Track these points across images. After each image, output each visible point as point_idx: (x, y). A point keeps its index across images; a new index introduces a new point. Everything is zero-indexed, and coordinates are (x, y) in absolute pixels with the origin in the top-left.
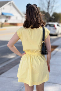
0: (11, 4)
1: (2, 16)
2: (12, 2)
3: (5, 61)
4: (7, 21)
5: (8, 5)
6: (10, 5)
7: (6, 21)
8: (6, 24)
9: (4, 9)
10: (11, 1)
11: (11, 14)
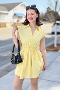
0: (23, 5)
1: (15, 16)
2: (23, 3)
5: (20, 6)
6: (22, 7)
7: (18, 21)
8: (18, 24)
9: (16, 10)
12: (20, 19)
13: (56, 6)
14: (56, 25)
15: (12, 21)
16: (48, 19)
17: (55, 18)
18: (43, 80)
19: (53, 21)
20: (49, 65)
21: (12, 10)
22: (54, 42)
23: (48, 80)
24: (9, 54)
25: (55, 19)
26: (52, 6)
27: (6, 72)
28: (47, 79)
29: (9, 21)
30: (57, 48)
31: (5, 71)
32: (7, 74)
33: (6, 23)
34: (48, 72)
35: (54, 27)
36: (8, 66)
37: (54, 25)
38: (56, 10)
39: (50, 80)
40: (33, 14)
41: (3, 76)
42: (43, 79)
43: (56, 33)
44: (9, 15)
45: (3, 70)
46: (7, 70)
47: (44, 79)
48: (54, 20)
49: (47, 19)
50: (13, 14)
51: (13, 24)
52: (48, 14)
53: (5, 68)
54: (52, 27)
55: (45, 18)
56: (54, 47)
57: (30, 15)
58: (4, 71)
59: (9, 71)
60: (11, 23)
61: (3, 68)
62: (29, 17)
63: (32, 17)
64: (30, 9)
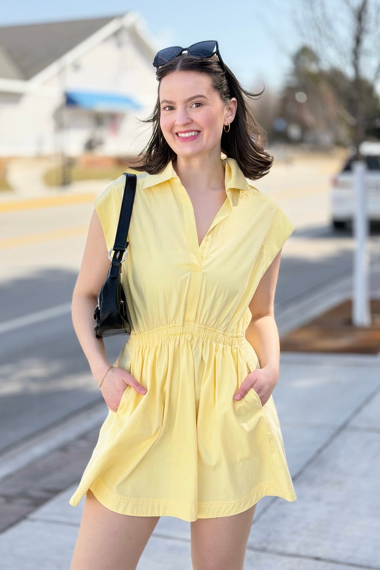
0: (125, 37)
1: (67, 115)
2: (128, 20)
3: (75, 413)
4: (101, 143)
5: (106, 40)
6: (119, 45)
7: (90, 146)
8: (91, 164)
9: (76, 67)
10: (120, 16)
11: (127, 100)
12: (104, 133)
13: (358, 41)
14: (359, 168)
15: (49, 148)
16: (304, 128)
17: (351, 120)
18: (282, 554)
19: (339, 143)
20: (319, 451)
21: (52, 70)
22: (350, 288)
23: (318, 559)
24: (34, 379)
25: (354, 128)
26: (331, 40)
27: (18, 506)
28: (313, 552)
29: (29, 150)
30: (373, 327)
31: (9, 499)
32: (23, 517)
33: (11, 159)
34: (317, 499)
35: (345, 186)
36: (31, 465)
37: (348, 168)
38: (356, 66)
39: (332, 554)
40: (199, 105)
42: (280, 548)
43: (360, 227)
44: (26, 103)
46: (24, 495)
47: (292, 548)
48: (344, 133)
49: (294, 132)
50: (57, 99)
51: (55, 164)
52: (301, 97)
54: (335, 183)
55: (280, 125)
56: (349, 322)
57: (179, 108)
59: (38, 503)
60: (39, 157)
62: (175, 124)
63: (192, 121)
64: (180, 70)
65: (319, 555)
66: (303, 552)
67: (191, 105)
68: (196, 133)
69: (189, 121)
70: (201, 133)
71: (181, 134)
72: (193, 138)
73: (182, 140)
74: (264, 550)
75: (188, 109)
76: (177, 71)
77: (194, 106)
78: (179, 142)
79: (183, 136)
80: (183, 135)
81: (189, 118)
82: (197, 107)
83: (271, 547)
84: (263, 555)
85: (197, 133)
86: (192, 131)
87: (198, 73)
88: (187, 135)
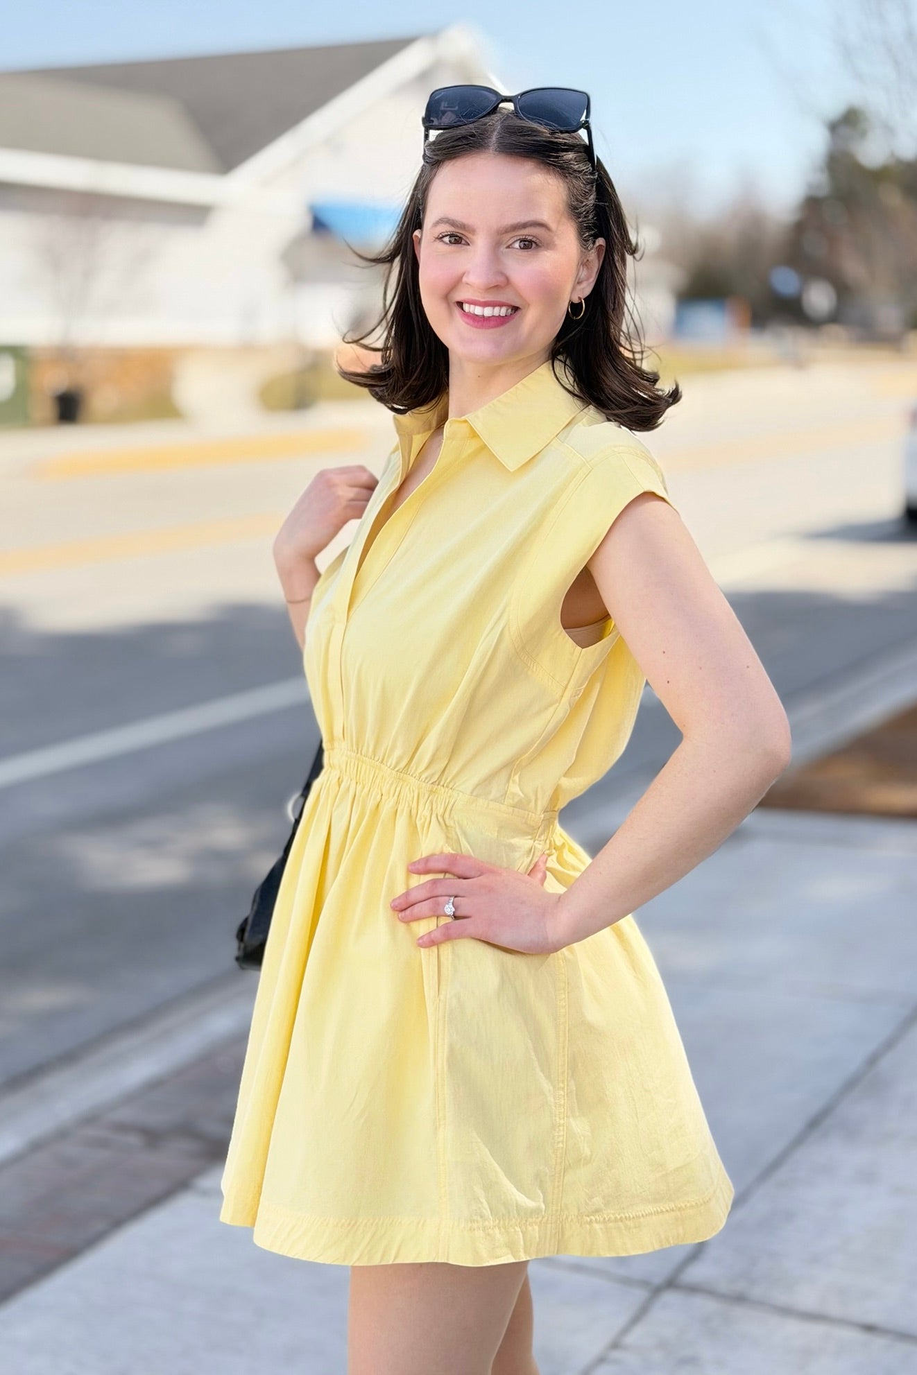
9: (334, 145)
10: (433, 35)
18: (786, 1311)
20: (873, 1060)
23: (870, 1328)
24: (217, 855)
28: (859, 1311)
31: (153, 1137)
32: (180, 1185)
34: (868, 1177)
40: (528, 244)
41: (118, 1222)
42: (781, 1298)
45: (125, 1114)
46: (187, 1129)
47: (806, 1298)
53: (154, 1085)
55: (785, 281)
58: (134, 1140)
61: (130, 1098)
62: (465, 279)
63: (508, 281)
64: (499, 151)
65: (874, 1318)
66: (834, 1309)
67: (510, 242)
68: (510, 310)
69: (501, 279)
70: (519, 313)
71: (472, 306)
72: (501, 321)
73: (471, 322)
74: (740, 1299)
75: (503, 249)
76: (491, 151)
77: (517, 245)
78: (464, 323)
79: (476, 313)
80: (478, 311)
81: (502, 274)
82: (523, 249)
83: (757, 1292)
84: (738, 1311)
85: (512, 310)
86: (501, 305)
87: (540, 168)
88: (488, 312)
